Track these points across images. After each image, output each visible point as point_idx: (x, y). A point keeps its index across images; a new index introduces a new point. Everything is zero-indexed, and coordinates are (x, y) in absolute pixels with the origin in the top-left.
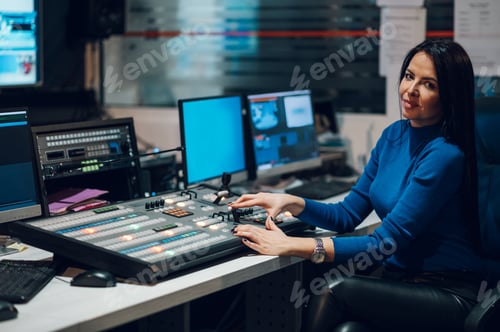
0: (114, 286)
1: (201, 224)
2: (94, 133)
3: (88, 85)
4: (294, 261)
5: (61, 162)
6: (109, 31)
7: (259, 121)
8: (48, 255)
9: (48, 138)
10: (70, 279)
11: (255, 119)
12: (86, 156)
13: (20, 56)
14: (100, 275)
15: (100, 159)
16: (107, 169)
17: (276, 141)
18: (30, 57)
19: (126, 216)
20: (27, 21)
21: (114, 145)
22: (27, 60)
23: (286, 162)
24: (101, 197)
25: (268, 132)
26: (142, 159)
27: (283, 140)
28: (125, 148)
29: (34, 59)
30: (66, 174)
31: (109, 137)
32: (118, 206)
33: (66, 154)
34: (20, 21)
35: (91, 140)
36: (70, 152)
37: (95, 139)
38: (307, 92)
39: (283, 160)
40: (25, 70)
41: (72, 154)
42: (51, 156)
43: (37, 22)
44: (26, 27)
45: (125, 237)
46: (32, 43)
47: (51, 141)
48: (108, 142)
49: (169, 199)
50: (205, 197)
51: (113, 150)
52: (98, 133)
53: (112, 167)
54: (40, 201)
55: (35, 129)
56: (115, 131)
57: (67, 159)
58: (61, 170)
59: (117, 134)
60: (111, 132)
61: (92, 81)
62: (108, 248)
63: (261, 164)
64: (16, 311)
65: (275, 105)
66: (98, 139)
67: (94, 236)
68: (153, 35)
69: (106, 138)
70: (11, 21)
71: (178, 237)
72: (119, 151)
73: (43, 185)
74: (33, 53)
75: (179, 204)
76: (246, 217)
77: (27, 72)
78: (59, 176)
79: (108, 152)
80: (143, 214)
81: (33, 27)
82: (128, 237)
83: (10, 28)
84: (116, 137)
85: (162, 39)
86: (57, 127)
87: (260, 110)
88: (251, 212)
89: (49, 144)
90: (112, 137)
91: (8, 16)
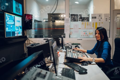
18: (21, 32)
61: (25, 35)
91: (20, 26)
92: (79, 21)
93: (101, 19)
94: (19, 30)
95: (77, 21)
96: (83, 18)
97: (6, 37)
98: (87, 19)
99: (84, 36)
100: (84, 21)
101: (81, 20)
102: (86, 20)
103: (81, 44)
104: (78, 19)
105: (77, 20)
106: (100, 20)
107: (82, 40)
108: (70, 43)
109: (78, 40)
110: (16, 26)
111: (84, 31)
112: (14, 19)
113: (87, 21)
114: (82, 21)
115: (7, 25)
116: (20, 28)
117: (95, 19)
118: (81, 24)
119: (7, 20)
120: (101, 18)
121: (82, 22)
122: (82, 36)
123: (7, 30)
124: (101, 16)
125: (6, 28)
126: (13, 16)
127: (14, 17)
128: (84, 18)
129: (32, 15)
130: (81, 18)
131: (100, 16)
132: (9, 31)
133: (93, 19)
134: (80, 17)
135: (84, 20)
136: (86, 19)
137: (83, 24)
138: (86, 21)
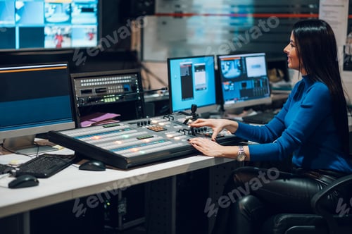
0: (104, 170)
1: (169, 135)
2: (113, 79)
3: (133, 48)
4: (226, 161)
5: (90, 96)
6: (144, 13)
7: (226, 73)
8: (72, 152)
9: (82, 81)
10: (78, 166)
11: (223, 71)
12: (107, 93)
13: (86, 29)
14: (97, 164)
15: (116, 94)
16: (121, 101)
17: (239, 85)
18: (93, 29)
19: (123, 130)
20: (91, 6)
21: (126, 86)
22: (91, 31)
23: (245, 100)
24: (116, 119)
25: (233, 80)
26: (146, 97)
27: (244, 85)
28: (134, 88)
29: (96, 30)
30: (93, 103)
31: (123, 81)
32: (120, 124)
33: (94, 91)
34: (87, 6)
35: (111, 82)
36: (96, 90)
37: (113, 82)
38: (263, 54)
39: (243, 98)
40: (90, 37)
41: (97, 91)
42: (83, 92)
43: (98, 7)
44: (90, 10)
45: (117, 142)
46: (94, 20)
47: (83, 83)
48: (123, 84)
49: (154, 120)
50: (180, 120)
51: (126, 89)
52: (115, 78)
53: (124, 100)
54: (75, 120)
55: (73, 75)
56: (127, 77)
57: (94, 94)
58: (90, 101)
59: (129, 79)
60: (125, 78)
61: (136, 45)
62: (104, 148)
63: (227, 100)
64: (38, 182)
65: (238, 63)
66: (116, 82)
67: (97, 141)
68: (179, 15)
69: (121, 82)
70: (81, 6)
71: (151, 143)
72: (130, 90)
73: (77, 110)
74: (95, 27)
75: (160, 124)
76: (201, 133)
77: (91, 39)
78: (88, 104)
79: (122, 91)
80: (134, 129)
81: (95, 10)
82: (119, 142)
83: (80, 10)
84: (128, 81)
85: (185, 18)
86: (88, 74)
87: (227, 65)
88: (205, 129)
89: (82, 85)
90: (126, 81)
91: (78, 3)
94: (75, 21)
116: (86, 10)
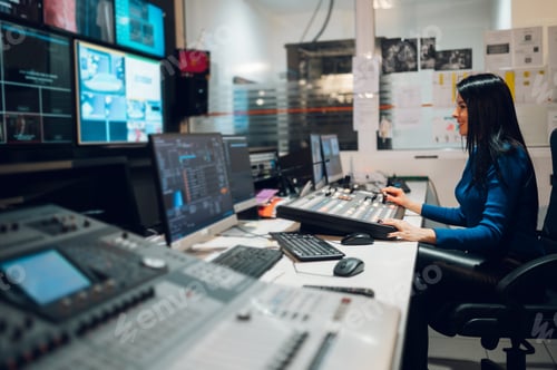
29: (161, 127)
31: (270, 158)
48: (270, 161)
52: (267, 155)
56: (272, 154)
66: (267, 159)
72: (275, 166)
74: (161, 124)
79: (271, 167)
81: (160, 109)
84: (273, 158)
91: (150, 102)
92: (424, 67)
93: (534, 56)
94: (148, 117)
95: (415, 69)
96: (441, 56)
97: (80, 142)
98: (464, 57)
99: (447, 138)
100: (446, 65)
101: (431, 62)
102: (455, 61)
103: (430, 177)
104: (416, 60)
105: (411, 65)
106: (528, 60)
107: (436, 157)
108: (379, 175)
109: (417, 157)
110: (131, 101)
111: (446, 118)
112: (121, 70)
113: (461, 68)
114: (437, 68)
115: (84, 93)
116: (155, 109)
117: (504, 56)
118: (435, 83)
119: (84, 74)
120: (536, 50)
121: (439, 73)
122: (437, 140)
123: (87, 112)
124: (533, 38)
125: (81, 103)
126: (116, 55)
127: (123, 59)
128: (447, 53)
129: (208, 53)
130: (432, 53)
131: (528, 38)
132: (98, 117)
133: (491, 56)
134: (426, 47)
135: (446, 62)
136: (457, 56)
137: (441, 83)
138: (455, 66)
